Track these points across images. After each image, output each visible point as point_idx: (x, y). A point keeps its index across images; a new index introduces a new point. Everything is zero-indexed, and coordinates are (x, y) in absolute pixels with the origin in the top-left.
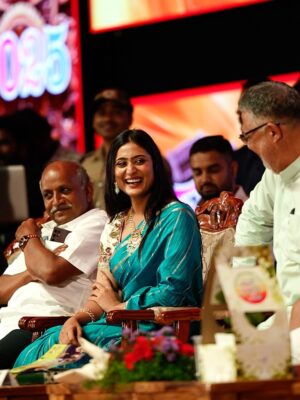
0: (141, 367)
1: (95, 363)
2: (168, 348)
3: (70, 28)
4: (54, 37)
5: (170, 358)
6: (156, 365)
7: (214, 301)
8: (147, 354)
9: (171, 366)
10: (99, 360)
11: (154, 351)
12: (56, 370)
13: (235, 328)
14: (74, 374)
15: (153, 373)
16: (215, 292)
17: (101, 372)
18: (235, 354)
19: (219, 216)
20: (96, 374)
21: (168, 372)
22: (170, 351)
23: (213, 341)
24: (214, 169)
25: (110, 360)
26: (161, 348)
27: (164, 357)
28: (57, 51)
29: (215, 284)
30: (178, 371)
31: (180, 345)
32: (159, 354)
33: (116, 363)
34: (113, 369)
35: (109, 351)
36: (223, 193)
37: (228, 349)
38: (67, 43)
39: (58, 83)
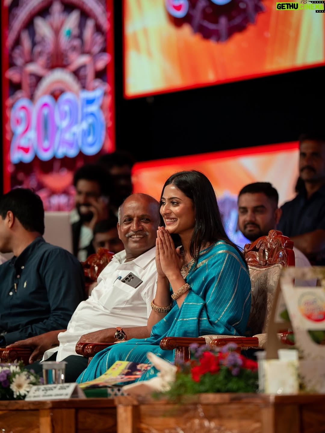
0: (207, 380)
1: (162, 376)
2: (233, 362)
3: (105, 94)
4: (90, 102)
5: (234, 372)
6: (221, 377)
7: (278, 319)
8: (213, 368)
9: (235, 379)
10: (166, 372)
11: (219, 365)
12: (119, 386)
13: (298, 344)
14: (142, 386)
15: (218, 386)
16: (279, 310)
17: (169, 383)
18: (298, 369)
19: (267, 253)
20: (163, 386)
21: (232, 385)
22: (235, 365)
23: (276, 357)
24: (259, 209)
25: (177, 372)
26: (226, 363)
27: (229, 371)
28: (92, 114)
29: (280, 302)
30: (242, 384)
31: (243, 361)
32: (224, 368)
33: (183, 376)
34: (180, 381)
35: (175, 364)
36: (271, 232)
37: (291, 365)
38: (101, 107)
39: (92, 145)
